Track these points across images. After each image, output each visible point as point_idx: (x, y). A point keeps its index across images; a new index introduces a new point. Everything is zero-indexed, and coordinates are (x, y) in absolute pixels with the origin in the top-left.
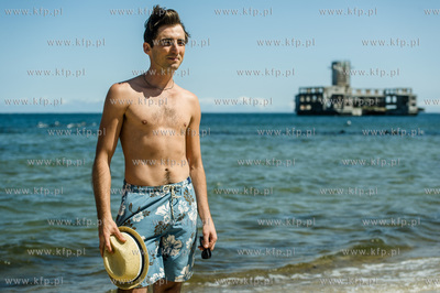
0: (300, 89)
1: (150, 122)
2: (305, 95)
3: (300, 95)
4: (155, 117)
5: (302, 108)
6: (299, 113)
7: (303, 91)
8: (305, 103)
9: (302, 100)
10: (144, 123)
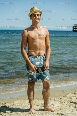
0: (74, 25)
1: (34, 38)
2: (75, 26)
3: (74, 26)
4: (35, 37)
5: (74, 30)
6: (74, 31)
7: (75, 25)
8: (75, 28)
9: (75, 27)
10: (33, 39)
